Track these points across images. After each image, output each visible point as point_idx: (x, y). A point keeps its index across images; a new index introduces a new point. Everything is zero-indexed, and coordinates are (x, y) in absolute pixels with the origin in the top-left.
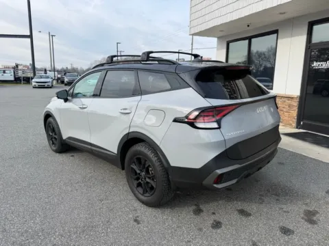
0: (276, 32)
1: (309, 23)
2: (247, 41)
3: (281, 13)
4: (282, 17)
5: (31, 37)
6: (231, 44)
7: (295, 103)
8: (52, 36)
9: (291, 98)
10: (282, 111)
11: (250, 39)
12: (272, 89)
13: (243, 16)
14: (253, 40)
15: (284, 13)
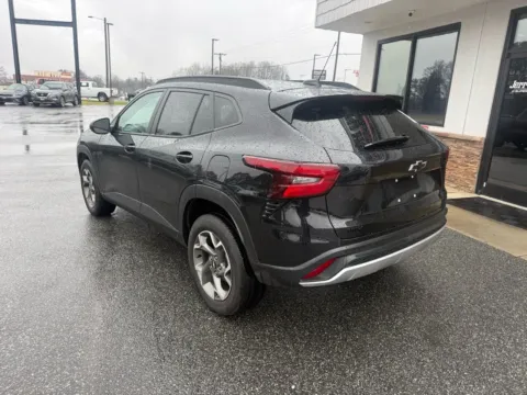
1: (512, 11)
5: (73, 24)
6: (384, 46)
7: (478, 152)
8: (108, 24)
9: (470, 142)
10: (454, 162)
11: (414, 37)
12: (442, 125)
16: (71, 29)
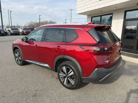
0: (112, 14)
1: (125, 11)
3: (115, 7)
4: (115, 8)
5: (1, 11)
6: (93, 18)
8: (10, 11)
11: (101, 16)
13: (100, 7)
15: (116, 7)
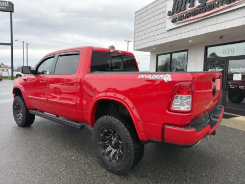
0: (187, 50)
1: (205, 47)
2: (169, 55)
5: (11, 44)
6: (159, 57)
8: (27, 44)
11: (171, 54)
13: (168, 41)
14: (173, 54)
16: (10, 46)
